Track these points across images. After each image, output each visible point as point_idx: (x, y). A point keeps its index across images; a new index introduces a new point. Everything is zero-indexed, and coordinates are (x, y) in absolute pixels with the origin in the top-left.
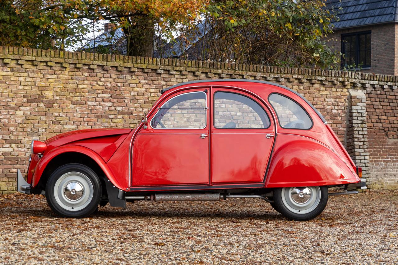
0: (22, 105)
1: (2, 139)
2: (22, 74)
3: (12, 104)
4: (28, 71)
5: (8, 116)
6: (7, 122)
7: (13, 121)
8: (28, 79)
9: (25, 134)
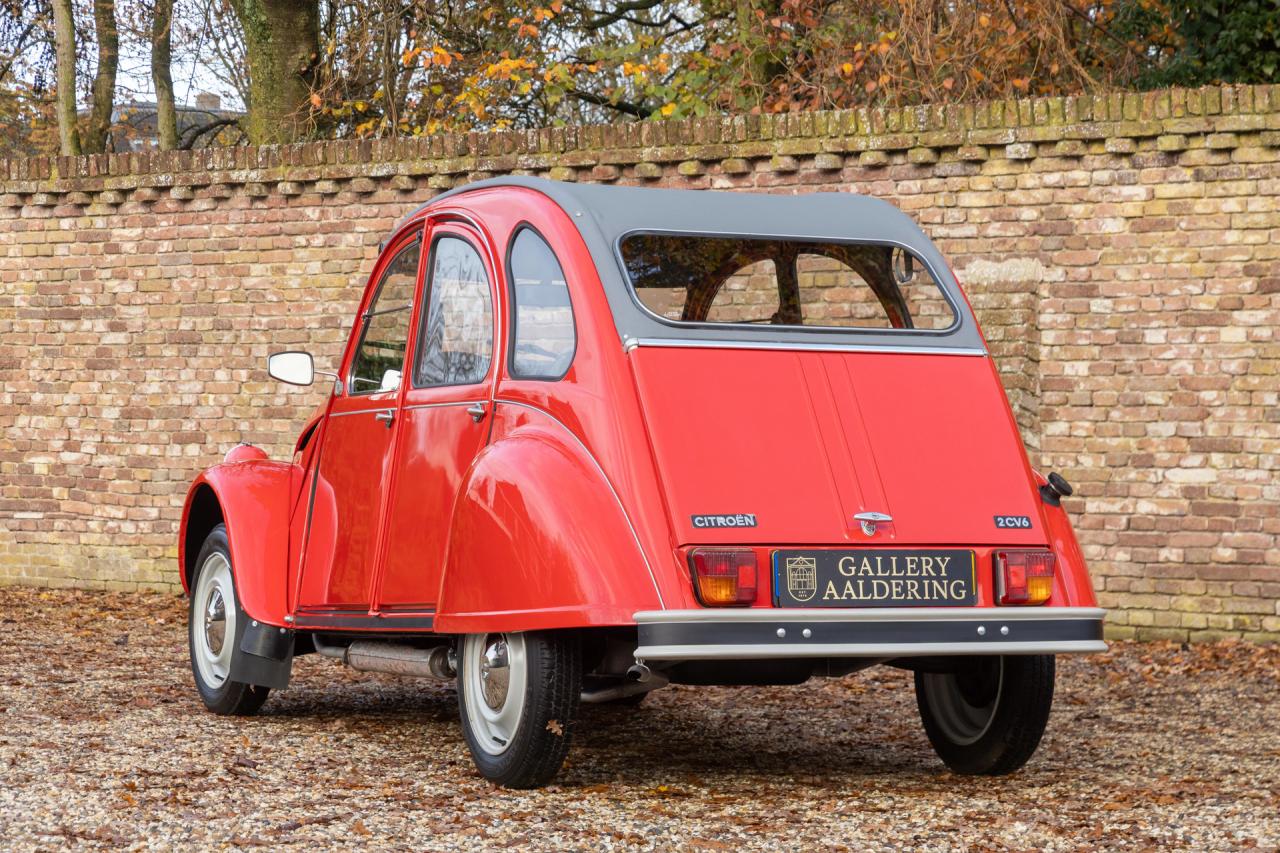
0: (1240, 307)
1: (1175, 435)
2: (1233, 187)
3: (1204, 305)
4: (1252, 172)
5: (1193, 349)
6: (1190, 370)
7: (1211, 367)
8: (1257, 204)
9: (1257, 416)
